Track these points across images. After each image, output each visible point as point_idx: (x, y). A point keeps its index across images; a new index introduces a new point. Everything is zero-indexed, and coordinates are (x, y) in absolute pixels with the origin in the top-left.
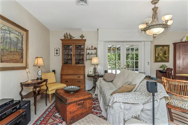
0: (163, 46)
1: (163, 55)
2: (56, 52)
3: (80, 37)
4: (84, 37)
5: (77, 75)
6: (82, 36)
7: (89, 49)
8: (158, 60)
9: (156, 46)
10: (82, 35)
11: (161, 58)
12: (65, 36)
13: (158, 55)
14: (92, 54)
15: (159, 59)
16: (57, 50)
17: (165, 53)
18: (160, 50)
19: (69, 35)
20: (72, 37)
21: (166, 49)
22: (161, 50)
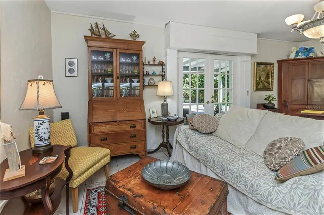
0: (266, 64)
1: (266, 79)
2: (68, 67)
3: (131, 35)
4: (138, 36)
5: (128, 122)
6: (134, 35)
7: (149, 64)
8: (259, 87)
9: (259, 64)
10: (134, 32)
11: (263, 84)
12: (91, 30)
13: (260, 79)
14: (154, 75)
15: (261, 86)
16: (71, 64)
17: (268, 77)
18: (262, 71)
19: (104, 29)
20: (110, 34)
21: (269, 70)
22: (264, 70)
